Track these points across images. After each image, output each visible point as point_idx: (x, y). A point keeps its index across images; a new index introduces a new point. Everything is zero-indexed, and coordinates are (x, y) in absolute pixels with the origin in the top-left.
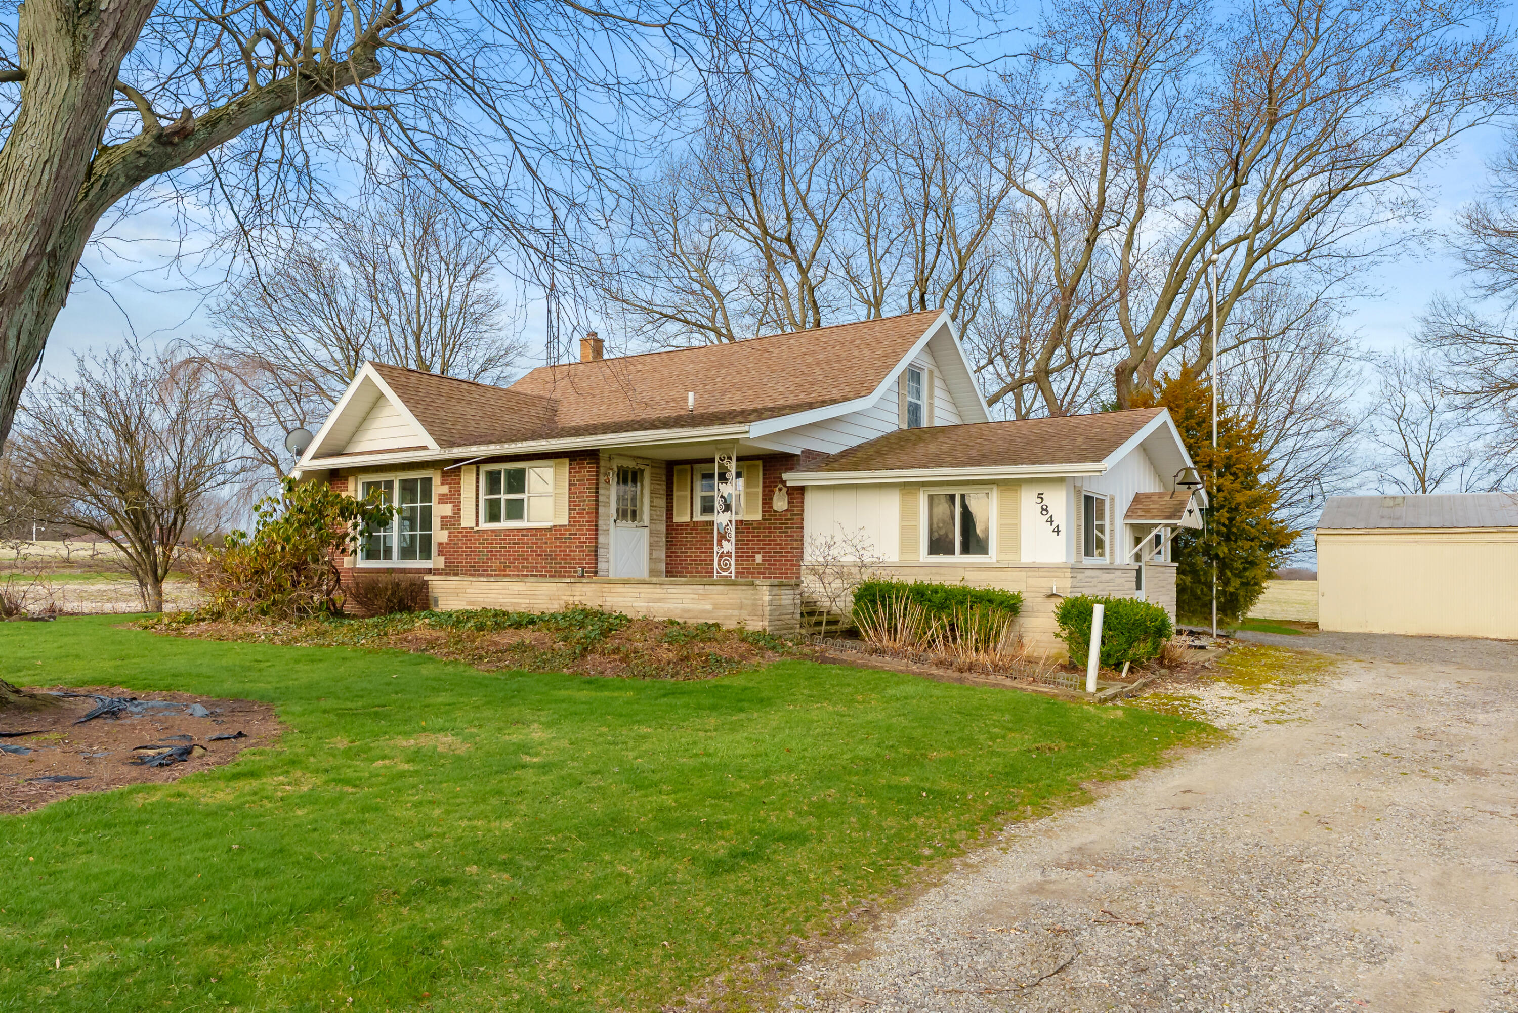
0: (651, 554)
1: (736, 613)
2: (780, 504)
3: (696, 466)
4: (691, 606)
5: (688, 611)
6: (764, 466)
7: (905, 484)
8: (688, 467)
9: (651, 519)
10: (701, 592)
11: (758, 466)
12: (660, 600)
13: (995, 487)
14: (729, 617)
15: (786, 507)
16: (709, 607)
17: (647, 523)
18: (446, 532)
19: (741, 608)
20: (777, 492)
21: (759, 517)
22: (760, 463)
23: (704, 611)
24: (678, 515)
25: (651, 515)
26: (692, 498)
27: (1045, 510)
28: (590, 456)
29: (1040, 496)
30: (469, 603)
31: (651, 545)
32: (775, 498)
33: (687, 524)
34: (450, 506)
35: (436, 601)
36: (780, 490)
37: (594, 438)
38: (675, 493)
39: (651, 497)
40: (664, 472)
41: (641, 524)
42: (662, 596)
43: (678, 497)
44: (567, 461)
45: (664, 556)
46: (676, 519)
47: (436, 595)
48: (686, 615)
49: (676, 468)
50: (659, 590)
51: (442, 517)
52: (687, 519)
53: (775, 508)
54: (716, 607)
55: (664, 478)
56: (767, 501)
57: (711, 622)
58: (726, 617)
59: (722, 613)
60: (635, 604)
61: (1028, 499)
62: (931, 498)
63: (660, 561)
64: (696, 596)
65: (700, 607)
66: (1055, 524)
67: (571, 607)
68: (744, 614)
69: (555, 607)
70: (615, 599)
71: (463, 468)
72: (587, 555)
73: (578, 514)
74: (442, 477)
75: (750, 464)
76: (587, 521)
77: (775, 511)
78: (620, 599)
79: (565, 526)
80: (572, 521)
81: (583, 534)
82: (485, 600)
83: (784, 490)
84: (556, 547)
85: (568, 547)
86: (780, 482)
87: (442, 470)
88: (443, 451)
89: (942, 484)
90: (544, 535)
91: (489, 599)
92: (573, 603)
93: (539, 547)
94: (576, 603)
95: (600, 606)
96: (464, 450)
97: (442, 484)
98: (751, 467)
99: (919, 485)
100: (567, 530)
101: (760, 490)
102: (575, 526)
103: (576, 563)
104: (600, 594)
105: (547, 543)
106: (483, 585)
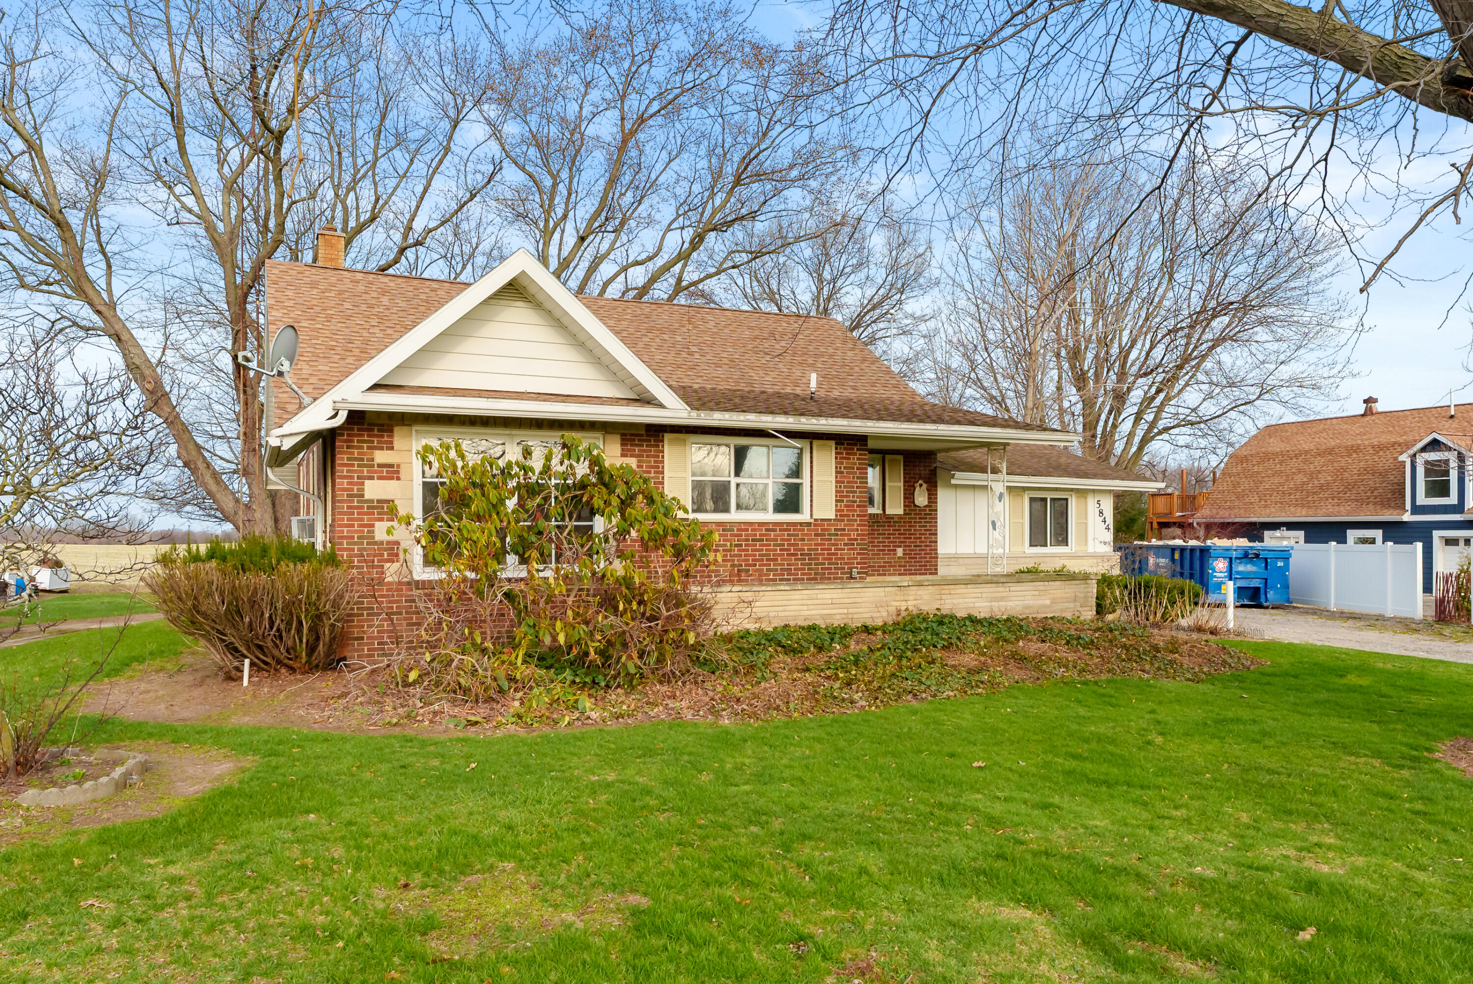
1: (1071, 605)
2: (921, 499)
4: (1031, 603)
6: (905, 462)
7: (1017, 487)
10: (1041, 588)
11: (900, 461)
12: (1002, 599)
13: (1073, 494)
14: (1067, 609)
15: (926, 502)
16: (1048, 602)
19: (1075, 601)
20: (918, 489)
21: (901, 511)
22: (901, 457)
23: (1044, 606)
27: (1101, 512)
28: (856, 441)
29: (1098, 502)
32: (916, 493)
36: (921, 485)
37: (921, 426)
42: (1005, 594)
44: (832, 444)
48: (1027, 611)
50: (1001, 589)
53: (916, 503)
54: (1054, 601)
56: (909, 496)
57: (1049, 615)
58: (1062, 610)
59: (1059, 607)
60: (977, 605)
61: (1091, 502)
62: (1032, 500)
65: (1040, 602)
66: (1107, 524)
67: (904, 614)
68: (1078, 606)
69: (878, 617)
70: (955, 601)
71: (667, 437)
72: (858, 554)
73: (846, 506)
74: (622, 445)
75: (888, 457)
76: (858, 516)
77: (916, 506)
78: (961, 601)
79: (830, 520)
80: (841, 515)
81: (853, 530)
82: (781, 614)
83: (925, 486)
84: (816, 545)
85: (833, 545)
86: (920, 478)
87: (622, 435)
88: (694, 414)
89: (1040, 489)
90: (800, 530)
91: (787, 614)
92: (907, 609)
93: (793, 545)
94: (910, 608)
95: (938, 609)
96: (735, 418)
97: (623, 455)
98: (890, 461)
99: (1025, 489)
100: (832, 525)
101: (902, 484)
102: (843, 521)
103: (845, 564)
104: (938, 597)
105: (803, 540)
106: (778, 596)
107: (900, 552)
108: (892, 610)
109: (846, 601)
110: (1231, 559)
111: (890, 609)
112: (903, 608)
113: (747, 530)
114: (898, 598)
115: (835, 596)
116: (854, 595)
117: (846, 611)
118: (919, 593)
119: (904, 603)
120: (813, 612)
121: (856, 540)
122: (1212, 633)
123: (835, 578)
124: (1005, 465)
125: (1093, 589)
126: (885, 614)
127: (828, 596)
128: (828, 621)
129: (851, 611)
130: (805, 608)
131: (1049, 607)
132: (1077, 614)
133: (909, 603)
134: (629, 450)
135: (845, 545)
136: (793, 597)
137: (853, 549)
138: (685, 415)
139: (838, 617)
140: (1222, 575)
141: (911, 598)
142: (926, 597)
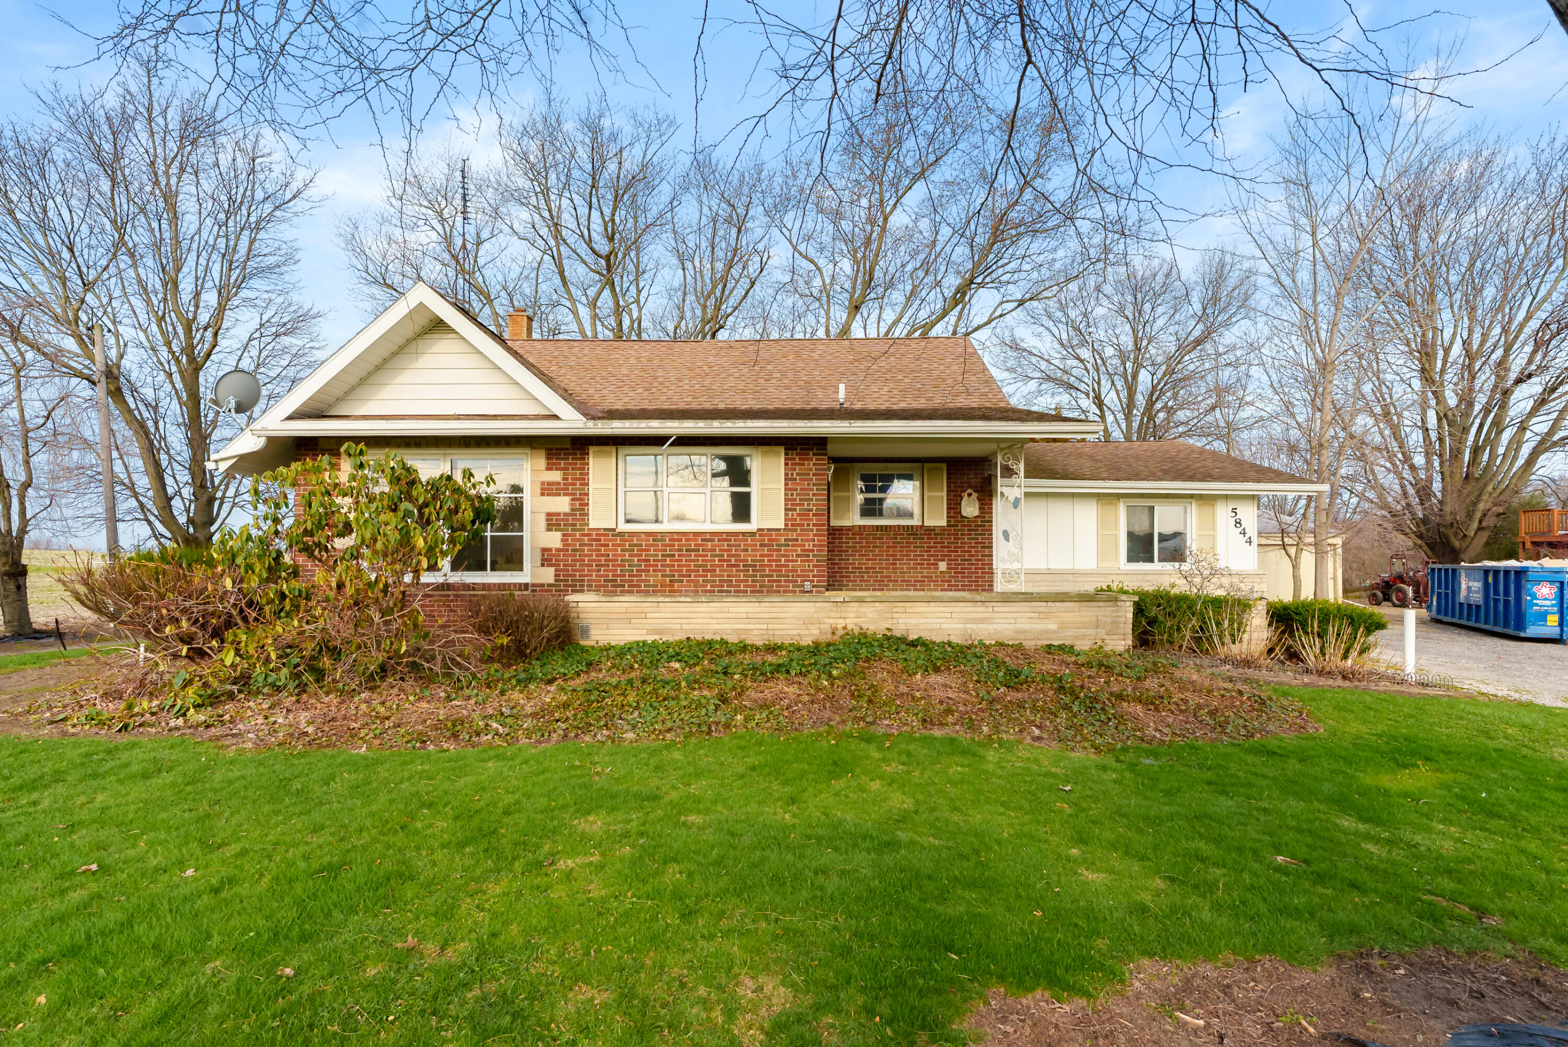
1: (1091, 632)
2: (970, 510)
3: (857, 465)
4: (1027, 626)
5: (1024, 632)
6: (948, 470)
7: (1104, 495)
8: (848, 465)
10: (1042, 609)
11: (942, 469)
12: (982, 621)
13: (1193, 501)
14: (1083, 637)
15: (977, 513)
16: (1053, 627)
18: (558, 535)
19: (1096, 627)
20: (965, 498)
21: (944, 523)
22: (944, 466)
23: (1047, 632)
24: (835, 518)
26: (852, 500)
27: (1238, 523)
28: (818, 445)
29: (1234, 510)
30: (655, 632)
32: (963, 504)
33: (848, 529)
34: (567, 499)
35: (585, 632)
36: (970, 495)
38: (833, 494)
42: (986, 615)
43: (836, 498)
46: (834, 522)
47: (585, 622)
48: (1020, 637)
50: (981, 609)
51: (548, 514)
52: (848, 523)
53: (964, 514)
54: (1063, 626)
56: (954, 507)
57: (1056, 643)
58: (1076, 637)
59: (1071, 632)
60: (943, 626)
61: (1223, 512)
62: (1130, 509)
64: (1036, 615)
65: (1041, 626)
66: (1247, 536)
67: (840, 633)
68: (1102, 633)
71: (592, 449)
72: (814, 566)
73: (799, 515)
74: (548, 459)
75: (926, 465)
76: (814, 525)
77: (963, 517)
78: (922, 621)
79: (779, 530)
80: (791, 525)
81: (807, 540)
82: (685, 627)
83: (975, 495)
84: (761, 555)
85: (783, 556)
86: (969, 487)
87: (548, 449)
88: (591, 424)
89: (1142, 496)
90: (742, 540)
91: (692, 626)
92: (845, 628)
93: (733, 556)
94: (849, 627)
95: (888, 629)
96: (635, 425)
97: (548, 469)
98: (929, 470)
99: (1119, 496)
100: (782, 535)
101: (944, 494)
102: (796, 530)
103: (798, 576)
104: (890, 615)
105: (746, 550)
106: (682, 608)
107: (943, 566)
108: (826, 627)
109: (766, 616)
110: (1562, 583)
111: (822, 626)
112: (840, 627)
113: (681, 540)
114: (833, 615)
115: (751, 610)
116: (775, 610)
117: (765, 627)
118: (861, 610)
119: (841, 621)
120: (724, 626)
121: (813, 551)
122: (1344, 678)
123: (785, 592)
124: (1022, 466)
125: (1127, 612)
126: (816, 632)
127: (742, 610)
128: (742, 637)
129: (770, 626)
130: (715, 621)
131: (1055, 632)
132: (1099, 642)
133: (848, 621)
134: (554, 464)
135: (798, 556)
136: (699, 610)
137: (808, 561)
138: (581, 425)
139: (755, 632)
140: (1548, 603)
141: (851, 615)
142: (871, 615)
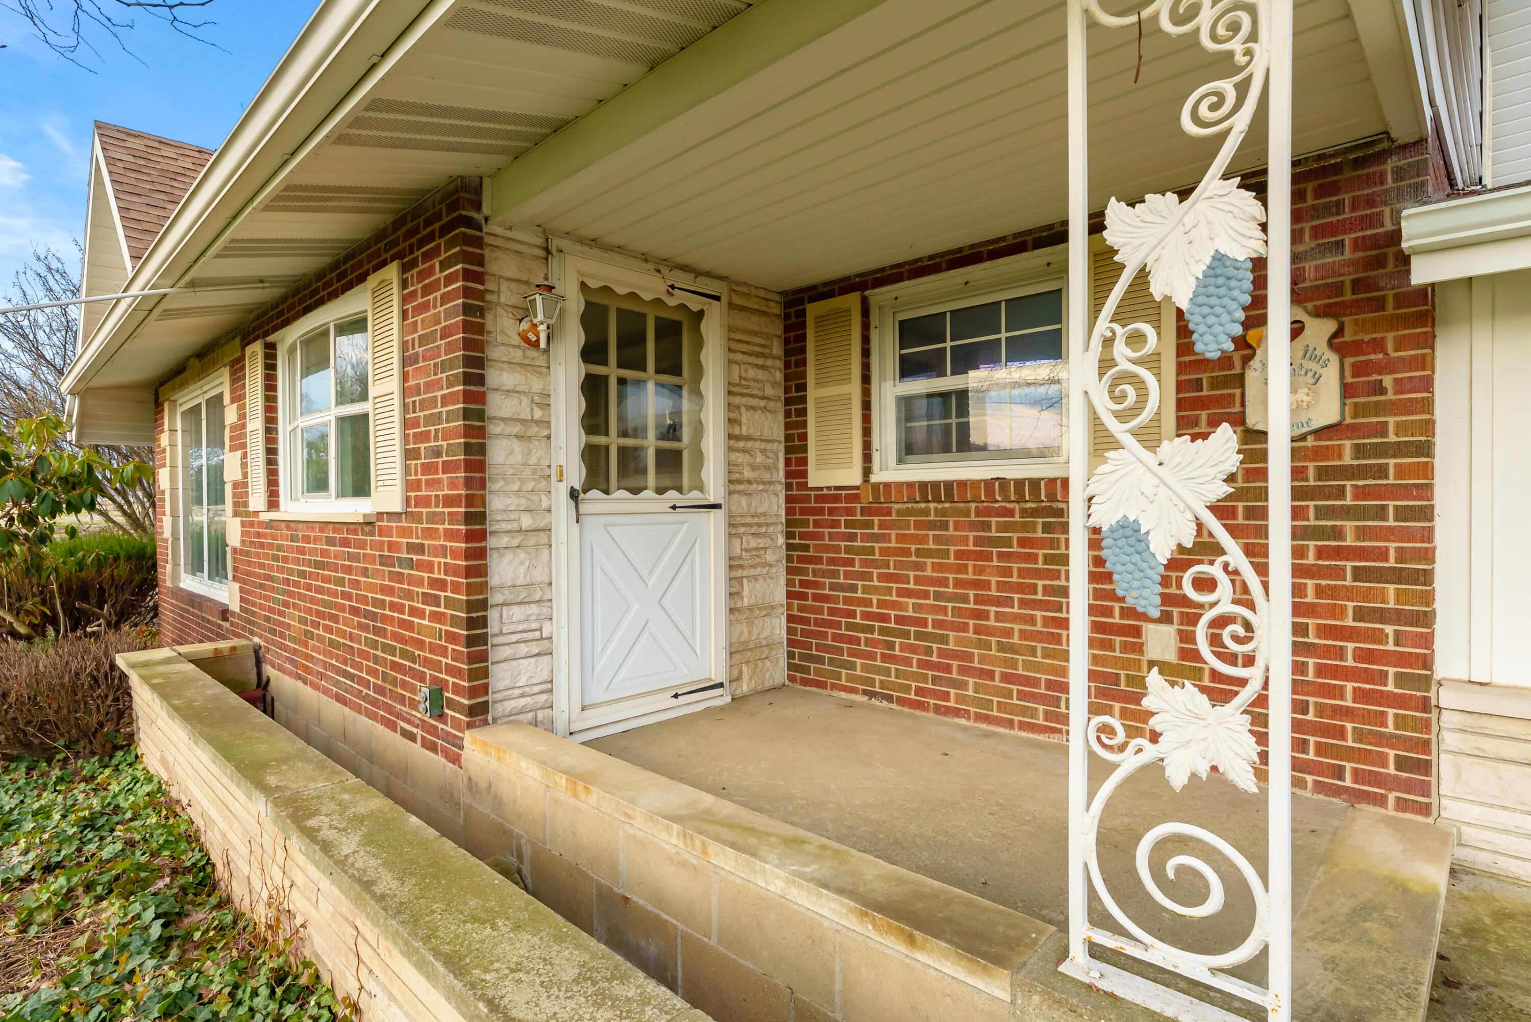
0: (732, 595)
3: (880, 295)
8: (853, 300)
9: (733, 481)
17: (715, 491)
24: (823, 464)
25: (731, 467)
26: (866, 405)
31: (733, 564)
33: (851, 494)
38: (813, 393)
39: (730, 407)
40: (777, 328)
41: (694, 497)
43: (819, 402)
44: (394, 272)
45: (780, 596)
46: (818, 477)
49: (813, 310)
51: (234, 485)
52: (851, 476)
55: (777, 349)
63: (767, 610)
71: (248, 354)
72: (448, 635)
73: (423, 469)
74: (231, 382)
76: (445, 502)
79: (400, 515)
80: (414, 499)
81: (437, 551)
85: (407, 595)
87: (231, 365)
90: (362, 544)
97: (232, 401)
100: (404, 532)
102: (420, 519)
105: (366, 573)
121: (443, 585)
134: (235, 390)
135: (424, 598)
137: (440, 618)
